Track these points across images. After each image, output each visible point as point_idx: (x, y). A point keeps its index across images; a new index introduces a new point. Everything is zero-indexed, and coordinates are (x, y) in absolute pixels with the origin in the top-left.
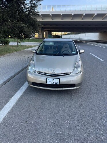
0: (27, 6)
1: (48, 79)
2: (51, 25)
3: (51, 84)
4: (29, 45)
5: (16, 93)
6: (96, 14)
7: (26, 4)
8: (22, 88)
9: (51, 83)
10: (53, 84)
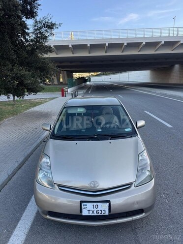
0: (30, 37)
1: (83, 204)
2: (71, 62)
3: (90, 214)
4: (35, 99)
5: (12, 233)
6: (144, 43)
7: (28, 35)
8: (25, 214)
9: (91, 212)
10: (96, 214)
